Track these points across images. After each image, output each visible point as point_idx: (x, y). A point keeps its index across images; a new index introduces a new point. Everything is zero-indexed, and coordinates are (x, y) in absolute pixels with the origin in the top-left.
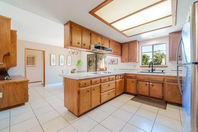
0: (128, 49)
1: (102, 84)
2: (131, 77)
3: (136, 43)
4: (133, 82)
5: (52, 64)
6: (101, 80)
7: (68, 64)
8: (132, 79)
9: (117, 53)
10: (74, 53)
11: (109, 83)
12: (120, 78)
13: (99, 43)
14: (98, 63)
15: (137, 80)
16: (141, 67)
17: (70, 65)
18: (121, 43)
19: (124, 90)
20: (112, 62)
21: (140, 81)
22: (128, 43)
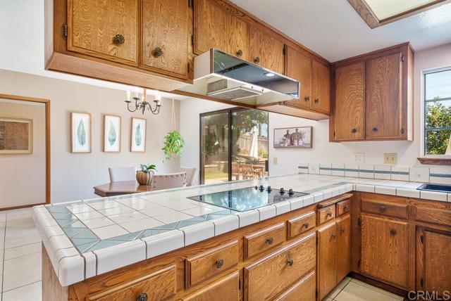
0: (361, 87)
1: (249, 266)
2: (382, 211)
3: (405, 55)
4: (393, 233)
5: (77, 147)
6: (245, 244)
7: (135, 148)
8: (390, 217)
9: (316, 101)
10: (147, 106)
11: (288, 253)
12: (333, 215)
13: (239, 53)
14: (241, 143)
15: (417, 227)
16: (423, 161)
17: (141, 148)
18: (332, 61)
19: (351, 264)
20: (292, 139)
21: (432, 231)
22: (365, 62)
